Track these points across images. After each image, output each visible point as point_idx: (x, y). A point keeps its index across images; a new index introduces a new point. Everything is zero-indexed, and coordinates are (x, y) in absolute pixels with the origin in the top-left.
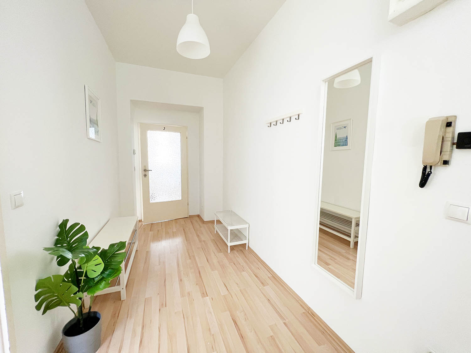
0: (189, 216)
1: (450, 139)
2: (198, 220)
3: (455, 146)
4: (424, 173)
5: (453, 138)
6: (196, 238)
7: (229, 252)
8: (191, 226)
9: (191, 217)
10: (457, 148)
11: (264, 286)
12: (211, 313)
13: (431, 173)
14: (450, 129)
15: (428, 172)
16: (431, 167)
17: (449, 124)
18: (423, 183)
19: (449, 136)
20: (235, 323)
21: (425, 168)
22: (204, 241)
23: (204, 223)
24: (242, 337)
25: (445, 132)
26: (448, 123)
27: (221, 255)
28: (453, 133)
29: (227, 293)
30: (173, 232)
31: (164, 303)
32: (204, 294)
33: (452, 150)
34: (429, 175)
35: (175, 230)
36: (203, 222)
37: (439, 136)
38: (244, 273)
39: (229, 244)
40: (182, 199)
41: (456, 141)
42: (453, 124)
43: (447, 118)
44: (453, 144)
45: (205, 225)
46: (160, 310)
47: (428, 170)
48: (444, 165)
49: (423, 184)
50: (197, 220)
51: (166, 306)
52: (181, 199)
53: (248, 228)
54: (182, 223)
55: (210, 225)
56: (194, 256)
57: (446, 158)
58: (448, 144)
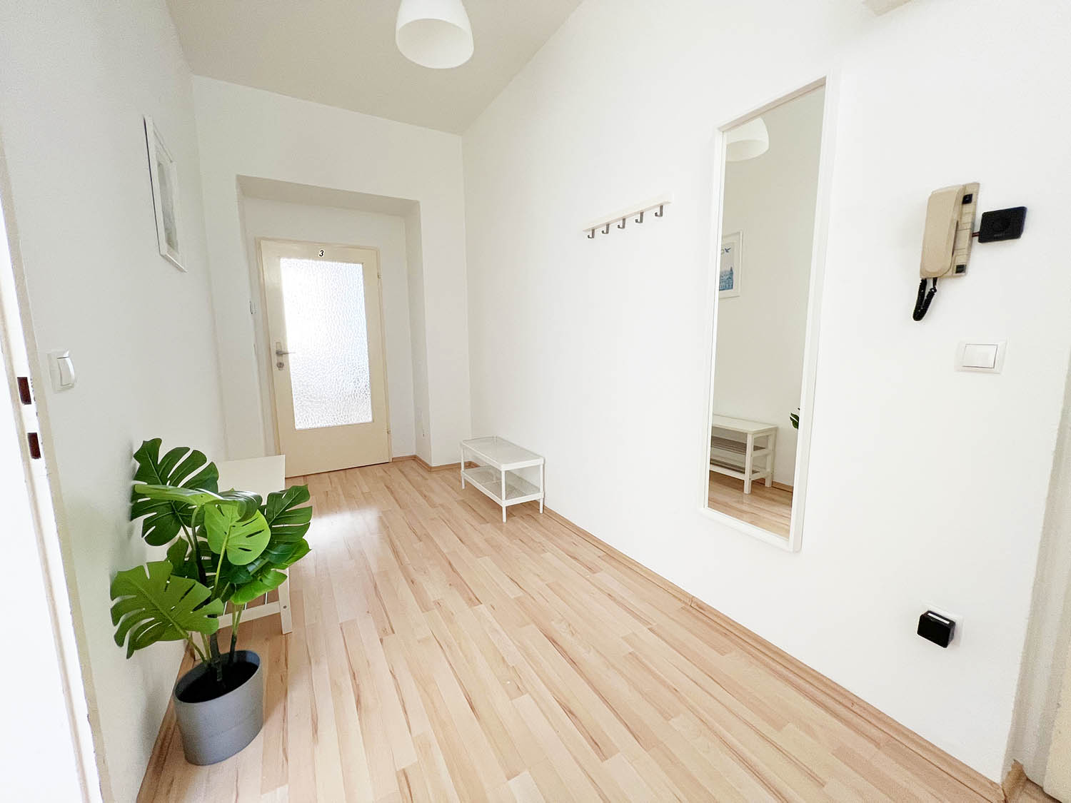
0: (393, 459)
1: (969, 226)
2: (414, 465)
3: (977, 238)
4: (921, 294)
5: (973, 224)
6: (421, 500)
7: (504, 520)
8: (404, 479)
9: (396, 461)
10: (981, 241)
11: (594, 573)
12: (496, 631)
13: (935, 291)
14: (968, 208)
15: (931, 289)
16: (935, 280)
17: (967, 199)
18: (920, 312)
19: (967, 219)
20: (553, 642)
21: (924, 284)
22: (442, 505)
23: (432, 470)
24: (573, 662)
25: (961, 214)
26: (965, 197)
27: (488, 529)
28: (974, 214)
29: (521, 594)
30: (363, 493)
31: (388, 627)
32: (474, 601)
33: (971, 245)
34: (931, 295)
35: (366, 489)
36: (429, 469)
37: (952, 221)
38: (548, 555)
39: (505, 503)
40: (373, 421)
41: (977, 229)
42: (974, 197)
43: (965, 187)
44: (974, 235)
45: (434, 475)
46: (381, 641)
47: (930, 286)
48: (958, 274)
49: (919, 314)
50: (414, 467)
51: (394, 632)
52: (370, 419)
53: (542, 467)
54: (378, 475)
55: (448, 475)
56: (428, 536)
57: (960, 261)
58: (965, 235)
